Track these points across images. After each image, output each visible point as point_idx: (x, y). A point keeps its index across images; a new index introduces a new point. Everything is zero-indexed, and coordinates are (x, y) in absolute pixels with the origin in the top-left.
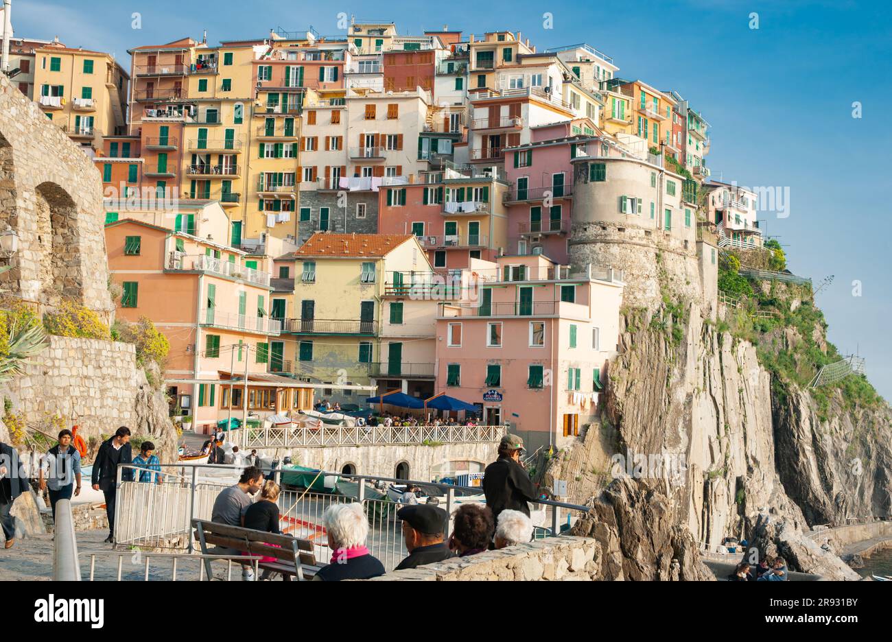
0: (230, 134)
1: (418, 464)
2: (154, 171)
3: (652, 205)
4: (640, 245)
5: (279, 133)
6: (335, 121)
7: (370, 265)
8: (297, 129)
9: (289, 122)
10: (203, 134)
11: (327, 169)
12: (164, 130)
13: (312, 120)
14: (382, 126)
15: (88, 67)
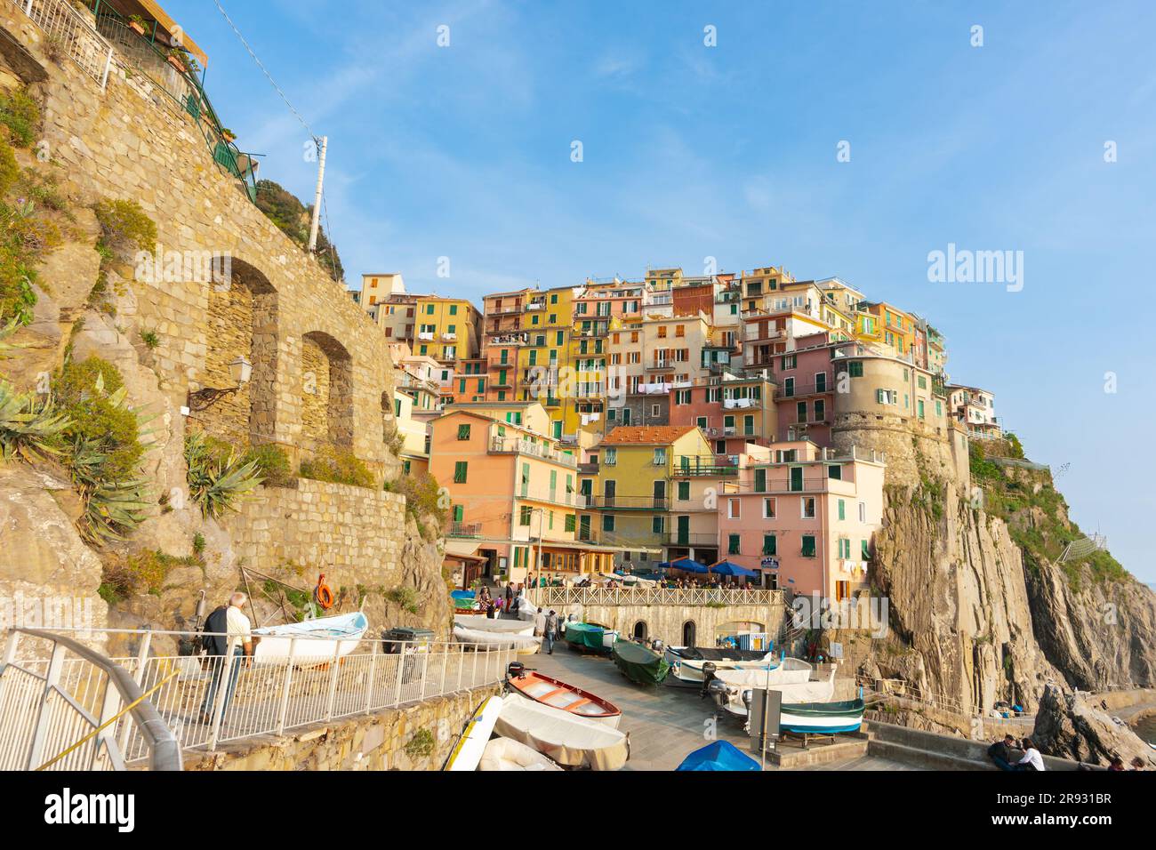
0: (553, 353)
1: (703, 623)
2: (496, 383)
3: (906, 397)
4: (897, 431)
5: (591, 350)
7: (660, 450)
8: (605, 348)
9: (599, 342)
10: (533, 354)
11: (629, 378)
12: (505, 353)
13: (616, 341)
14: (671, 343)
15: (453, 310)
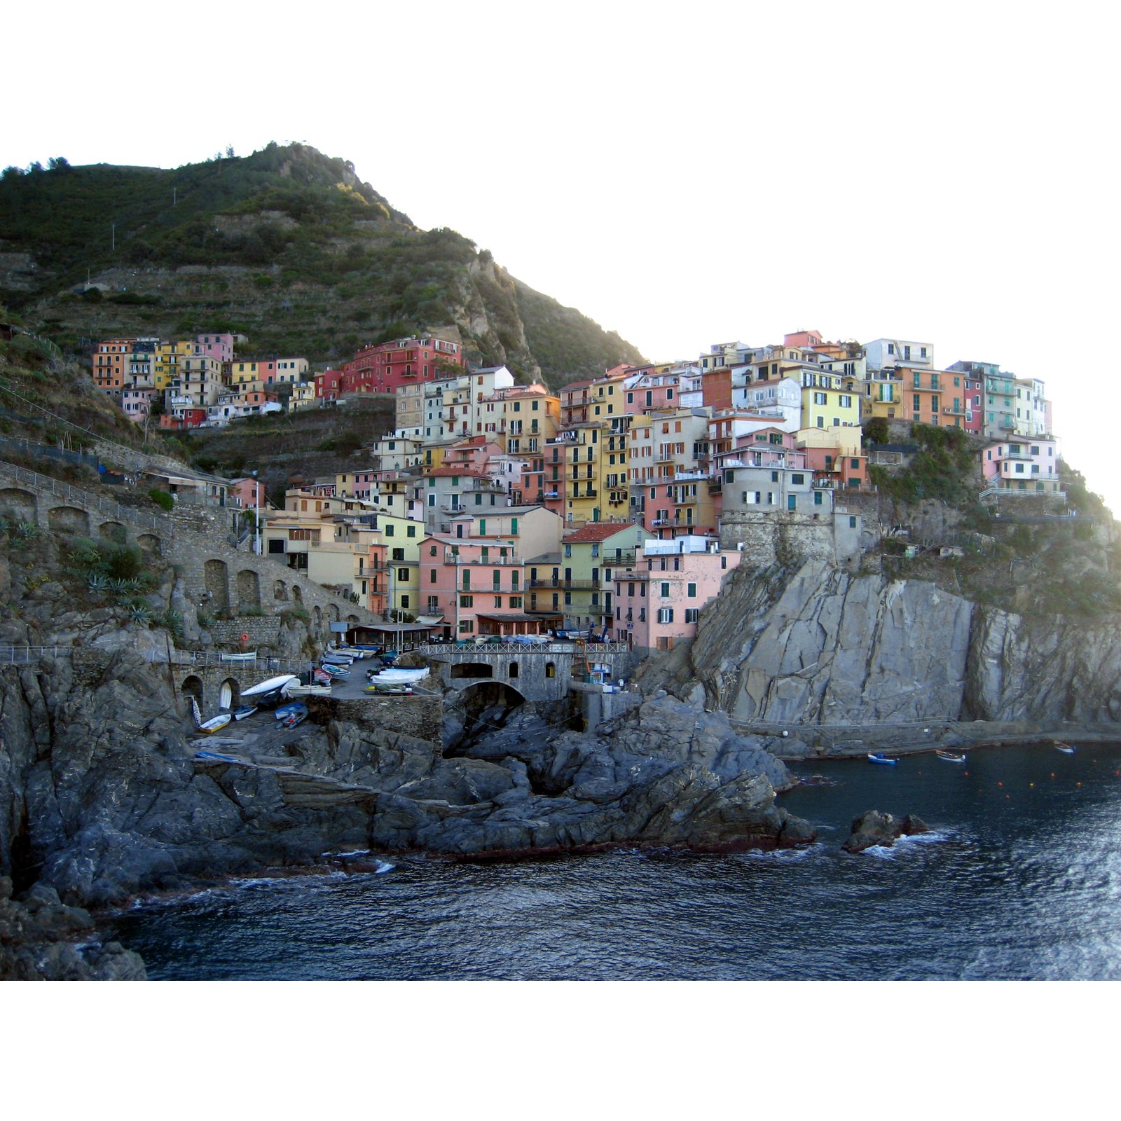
0: (590, 450)
5: (617, 446)
6: (647, 436)
7: (596, 546)
8: (627, 444)
9: (623, 439)
10: (576, 451)
11: (644, 469)
12: (555, 452)
13: (634, 437)
14: (673, 438)
15: (535, 406)
